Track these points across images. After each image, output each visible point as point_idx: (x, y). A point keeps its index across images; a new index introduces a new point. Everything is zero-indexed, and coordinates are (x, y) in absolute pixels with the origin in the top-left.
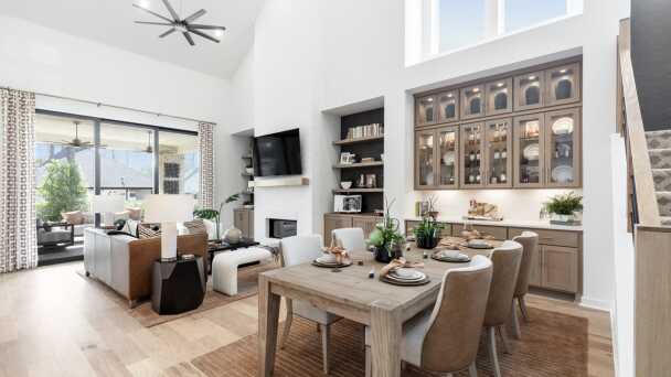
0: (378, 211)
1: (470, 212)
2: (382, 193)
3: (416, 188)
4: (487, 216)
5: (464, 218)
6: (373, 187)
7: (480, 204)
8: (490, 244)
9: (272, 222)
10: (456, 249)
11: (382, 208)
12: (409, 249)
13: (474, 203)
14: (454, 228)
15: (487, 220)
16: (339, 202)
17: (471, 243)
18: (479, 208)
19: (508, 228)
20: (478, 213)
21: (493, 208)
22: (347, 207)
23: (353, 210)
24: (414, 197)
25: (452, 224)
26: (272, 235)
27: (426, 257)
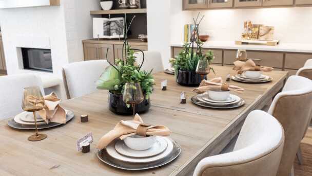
0: (142, 36)
1: (244, 36)
2: (145, 15)
3: (184, 8)
4: (261, 40)
5: (237, 43)
6: (137, 7)
7: (255, 26)
8: (265, 76)
9: (25, 52)
10: (224, 89)
11: (146, 33)
12: (164, 89)
13: (249, 26)
14: (225, 56)
15: (263, 45)
16: (99, 26)
17: (244, 75)
18: (254, 31)
19: (284, 53)
20: (252, 37)
21: (270, 29)
22: (108, 32)
23: (115, 36)
24: (183, 19)
25: (223, 50)
26: (26, 66)
27: (184, 102)
